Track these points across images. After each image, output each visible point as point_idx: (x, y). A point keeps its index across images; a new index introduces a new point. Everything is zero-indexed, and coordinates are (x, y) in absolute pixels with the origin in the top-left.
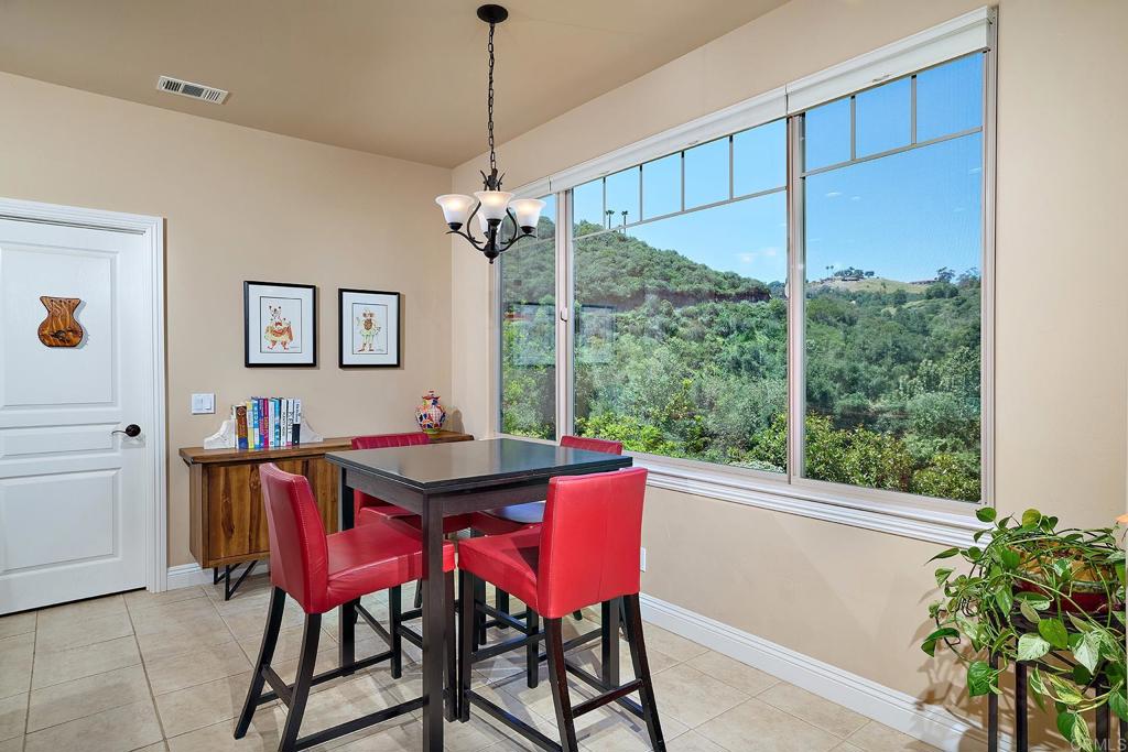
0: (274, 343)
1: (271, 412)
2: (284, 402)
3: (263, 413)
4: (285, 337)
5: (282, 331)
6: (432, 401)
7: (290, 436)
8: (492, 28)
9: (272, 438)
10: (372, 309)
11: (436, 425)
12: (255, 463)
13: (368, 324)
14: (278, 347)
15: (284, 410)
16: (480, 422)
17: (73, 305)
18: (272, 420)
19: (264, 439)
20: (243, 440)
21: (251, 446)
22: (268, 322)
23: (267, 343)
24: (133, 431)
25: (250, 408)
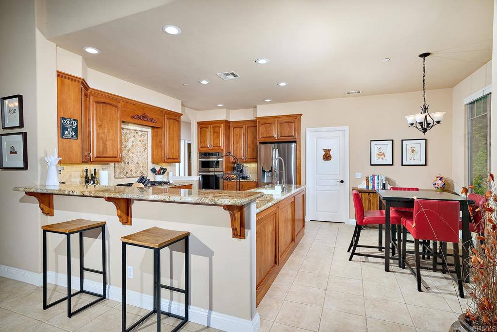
0: (379, 158)
1: (376, 179)
2: (380, 176)
3: (373, 179)
4: (382, 156)
5: (381, 154)
6: (439, 178)
7: (382, 187)
8: (424, 59)
9: (376, 187)
10: (414, 146)
11: (441, 187)
12: (369, 193)
13: (413, 151)
14: (380, 159)
15: (380, 178)
16: (458, 189)
17: (329, 150)
18: (376, 181)
19: (374, 187)
20: (368, 186)
21: (370, 188)
22: (377, 152)
23: (377, 158)
24: (342, 182)
25: (370, 177)
